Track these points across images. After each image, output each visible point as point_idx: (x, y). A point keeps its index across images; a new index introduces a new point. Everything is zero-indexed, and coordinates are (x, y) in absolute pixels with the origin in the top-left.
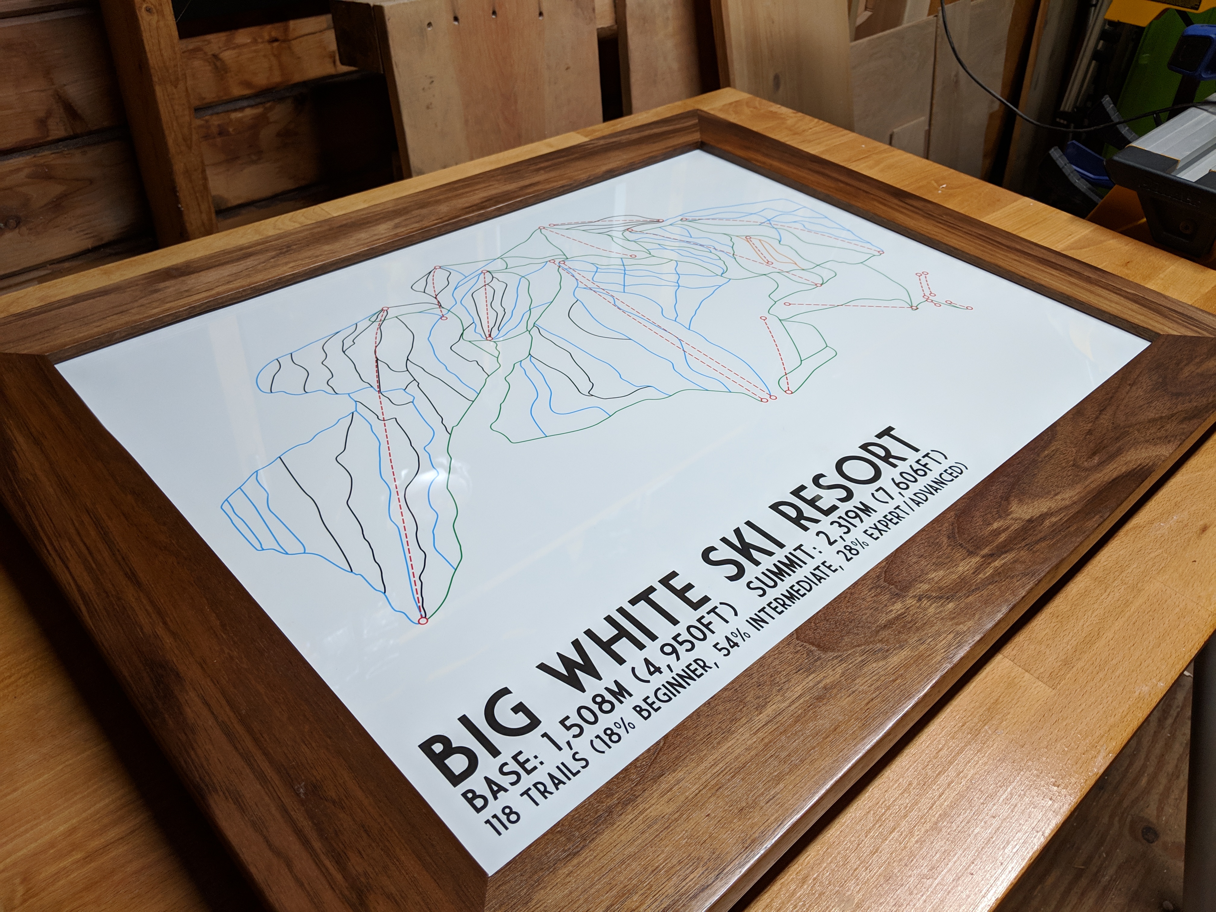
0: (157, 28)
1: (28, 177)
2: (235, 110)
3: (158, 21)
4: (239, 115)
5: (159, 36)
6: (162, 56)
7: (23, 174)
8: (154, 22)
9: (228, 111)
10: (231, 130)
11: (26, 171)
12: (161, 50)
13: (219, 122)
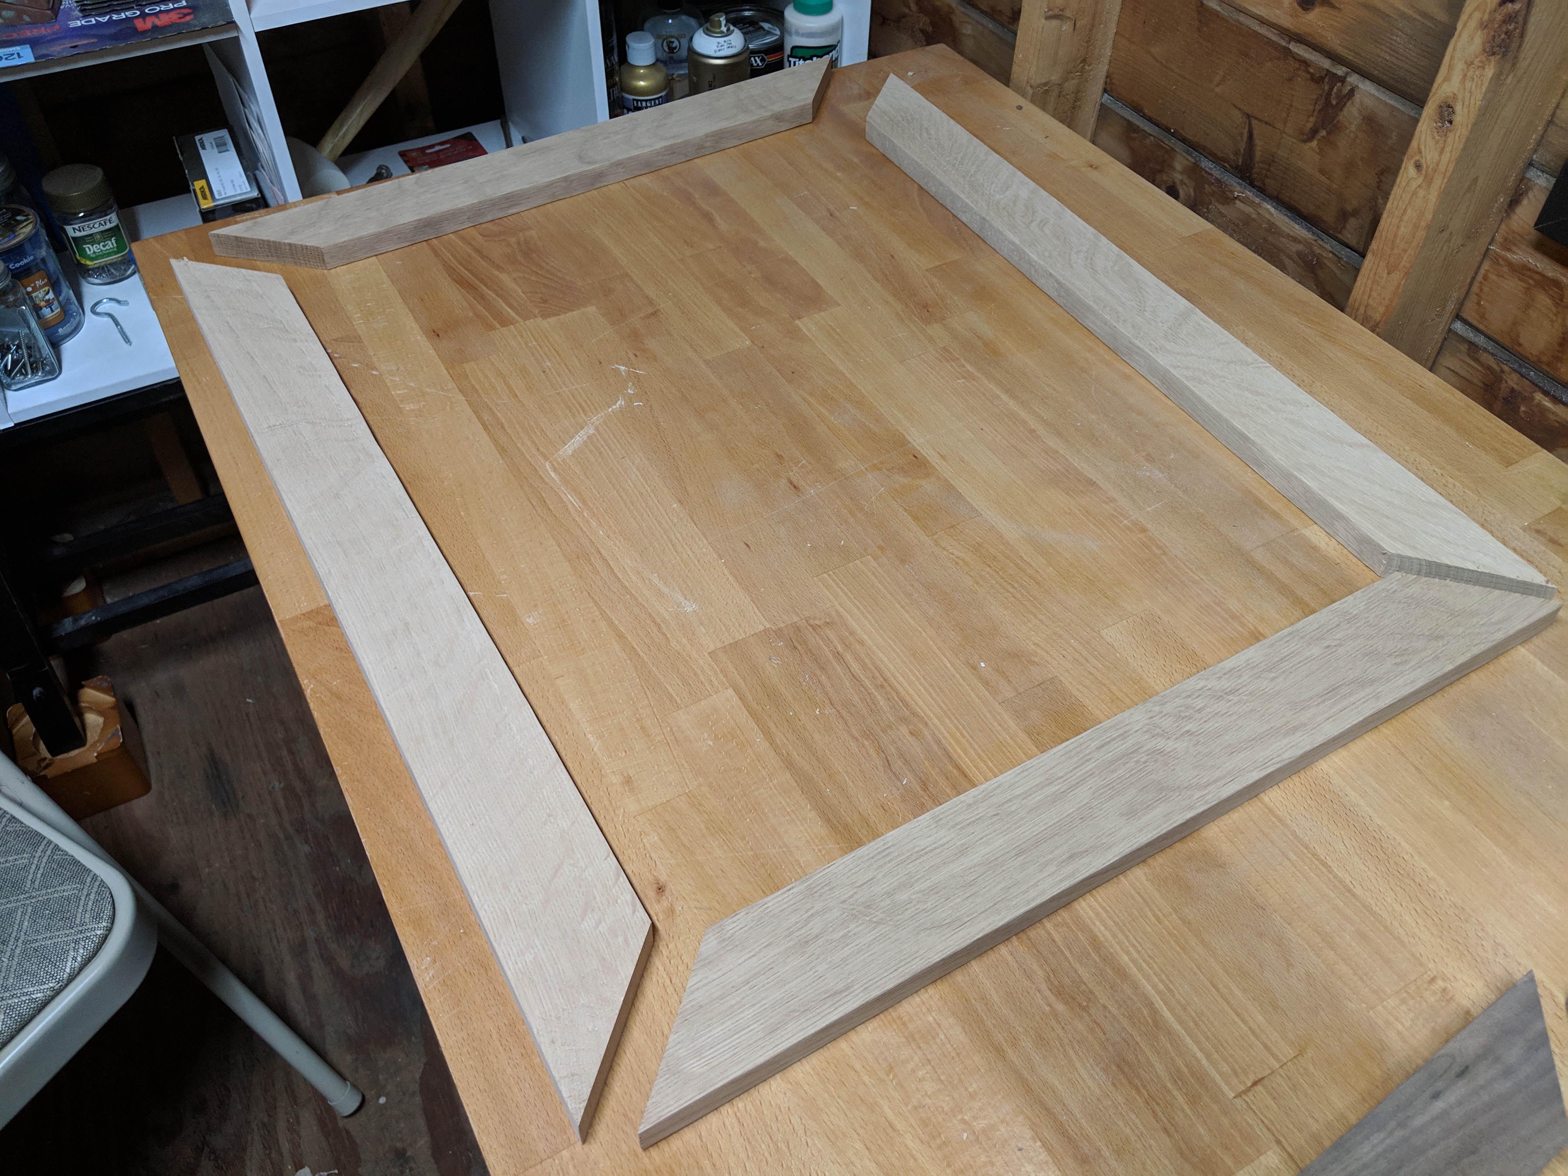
0: (1415, 193)
1: (1299, 254)
2: (1546, 393)
3: (1419, 186)
4: (1548, 404)
5: (1410, 203)
6: (1398, 227)
7: (1295, 247)
8: (1414, 184)
9: (1537, 385)
10: (1523, 409)
11: (1300, 247)
12: (1401, 220)
13: (1515, 387)
